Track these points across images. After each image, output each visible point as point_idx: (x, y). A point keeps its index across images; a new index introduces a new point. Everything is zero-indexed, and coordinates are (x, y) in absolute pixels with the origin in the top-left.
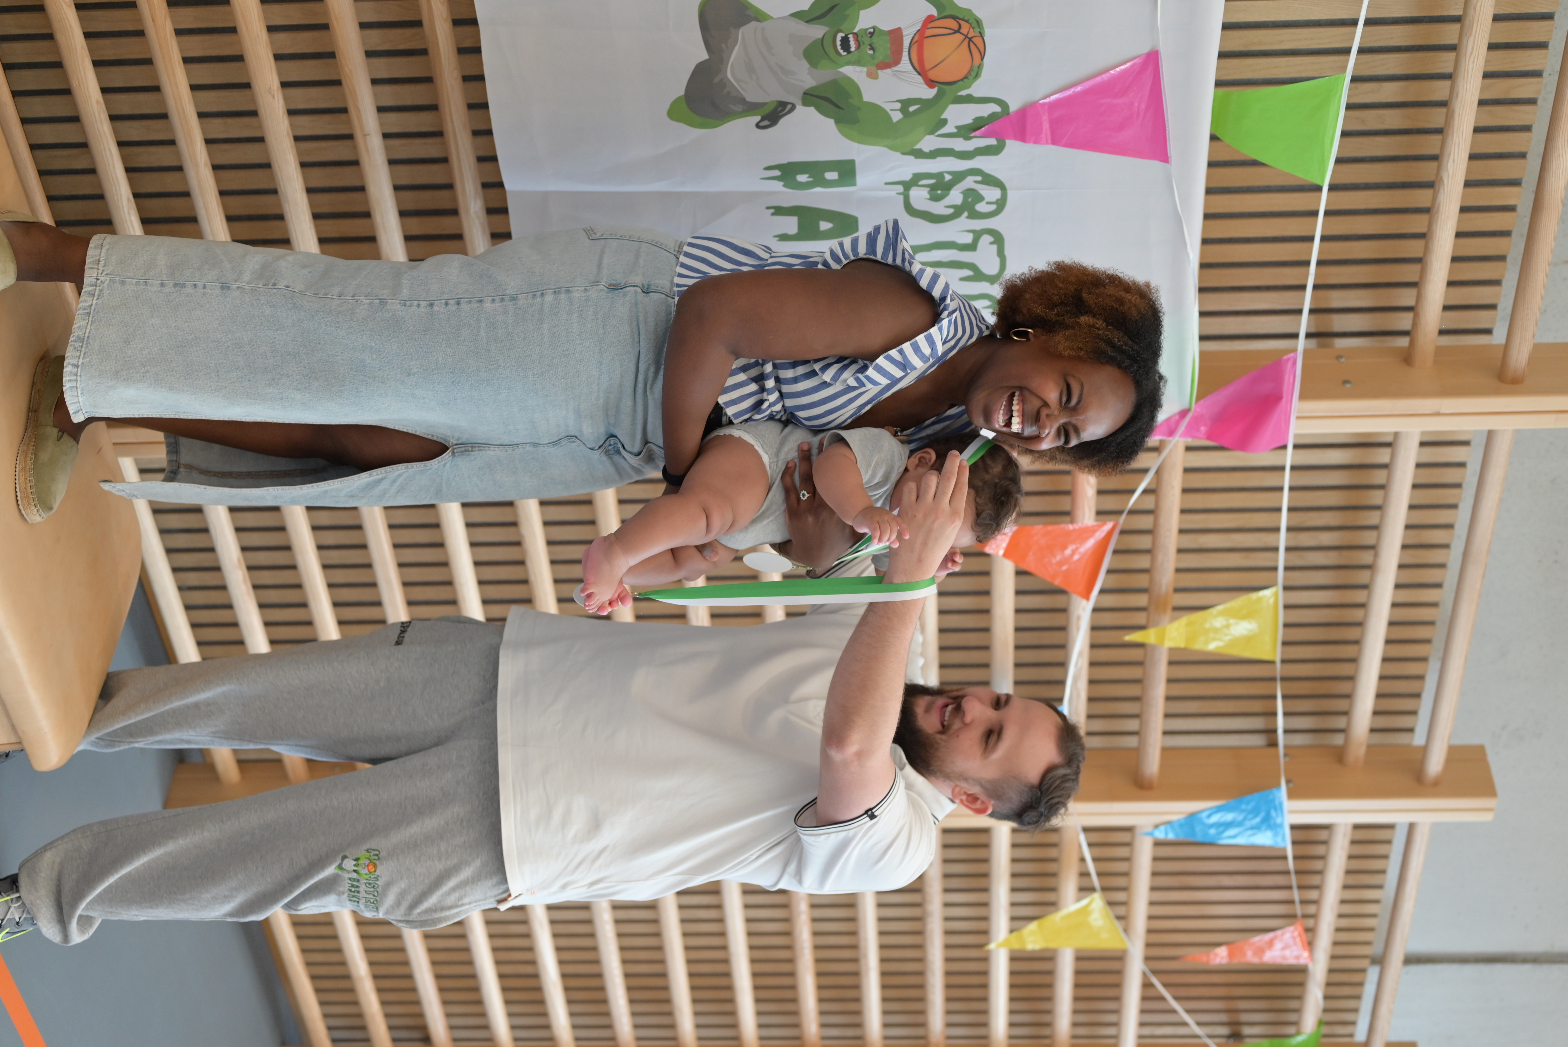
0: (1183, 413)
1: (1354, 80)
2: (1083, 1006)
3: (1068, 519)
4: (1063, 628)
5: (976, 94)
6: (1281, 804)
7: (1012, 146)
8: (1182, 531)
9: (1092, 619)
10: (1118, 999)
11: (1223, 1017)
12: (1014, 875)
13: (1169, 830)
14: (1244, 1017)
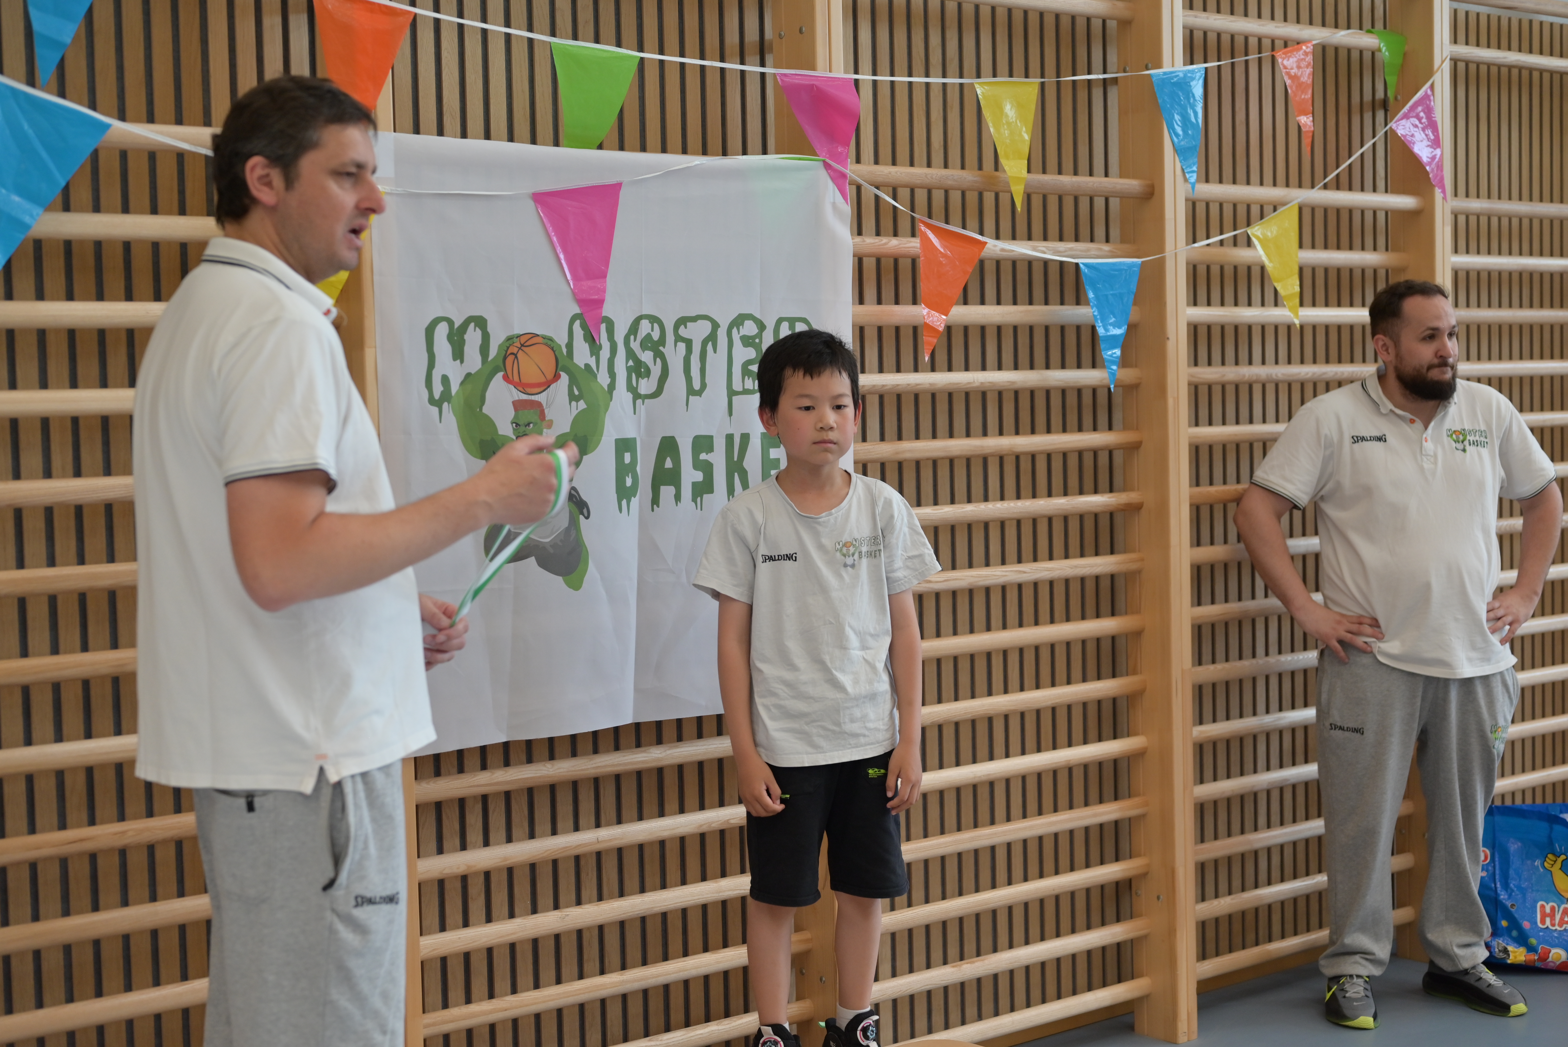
0: (827, 166)
1: (553, 34)
2: (1357, 241)
3: (917, 259)
4: (1014, 263)
5: (566, 340)
6: (1165, 73)
7: (608, 310)
8: (929, 165)
9: (1005, 239)
10: (1351, 211)
11: (1368, 116)
12: (1236, 304)
13: (1189, 170)
14: (1368, 97)
